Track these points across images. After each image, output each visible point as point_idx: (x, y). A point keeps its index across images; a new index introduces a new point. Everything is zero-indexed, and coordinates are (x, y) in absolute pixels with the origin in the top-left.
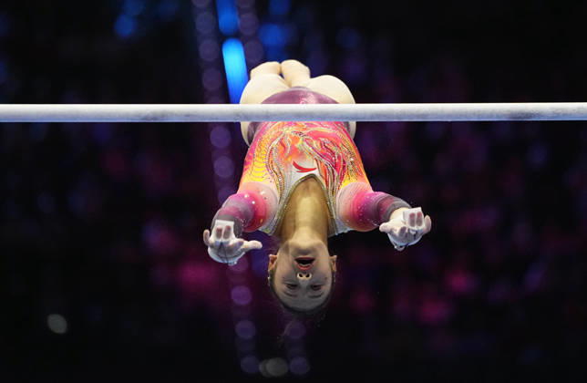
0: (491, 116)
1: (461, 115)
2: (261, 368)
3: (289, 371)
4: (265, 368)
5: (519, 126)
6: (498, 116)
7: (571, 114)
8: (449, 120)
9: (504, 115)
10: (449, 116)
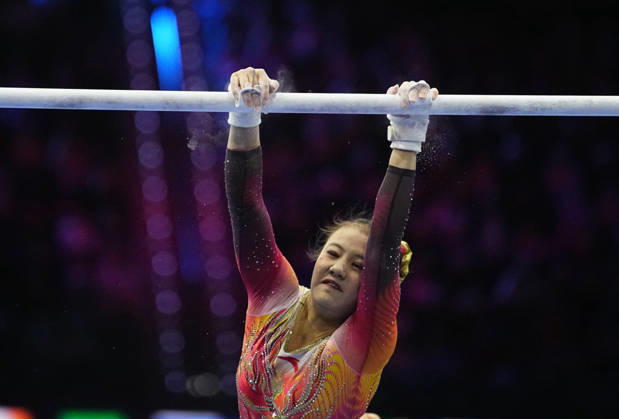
2: (188, 384)
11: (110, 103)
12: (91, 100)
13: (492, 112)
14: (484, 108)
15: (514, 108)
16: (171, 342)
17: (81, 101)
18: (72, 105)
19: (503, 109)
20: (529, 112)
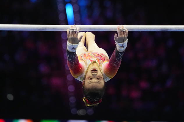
0: (155, 30)
1: (145, 29)
2: (78, 112)
3: (87, 114)
4: (79, 112)
5: (164, 33)
6: (157, 30)
7: (181, 29)
8: (141, 31)
9: (159, 30)
10: (141, 29)
11: (54, 29)
12: (48, 28)
13: (164, 30)
14: (161, 29)
15: (171, 29)
16: (72, 100)
17: (46, 28)
18: (43, 30)
19: (167, 29)
20: (175, 30)
